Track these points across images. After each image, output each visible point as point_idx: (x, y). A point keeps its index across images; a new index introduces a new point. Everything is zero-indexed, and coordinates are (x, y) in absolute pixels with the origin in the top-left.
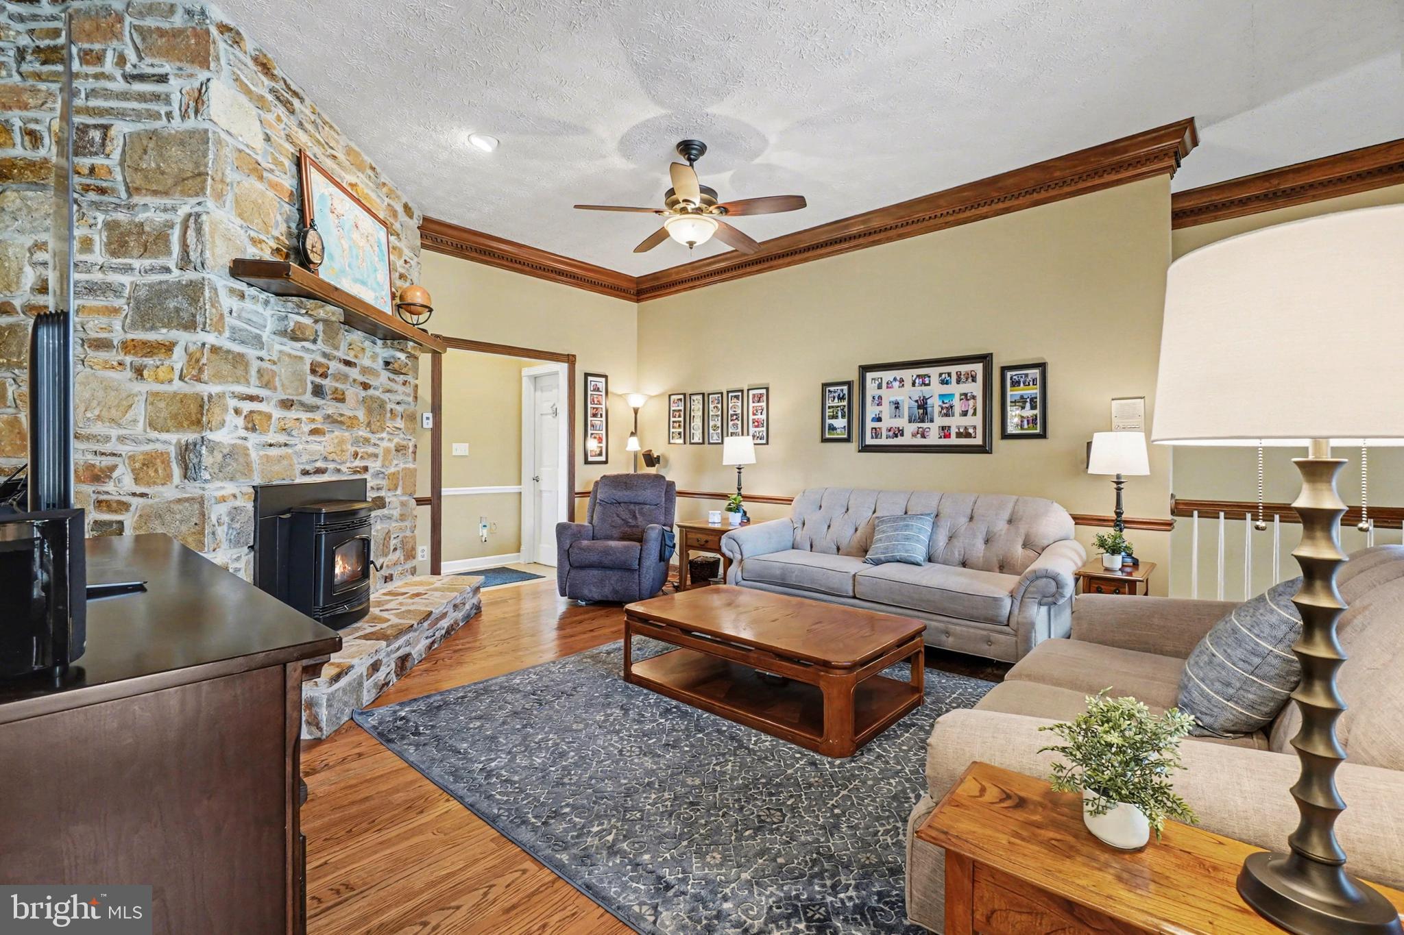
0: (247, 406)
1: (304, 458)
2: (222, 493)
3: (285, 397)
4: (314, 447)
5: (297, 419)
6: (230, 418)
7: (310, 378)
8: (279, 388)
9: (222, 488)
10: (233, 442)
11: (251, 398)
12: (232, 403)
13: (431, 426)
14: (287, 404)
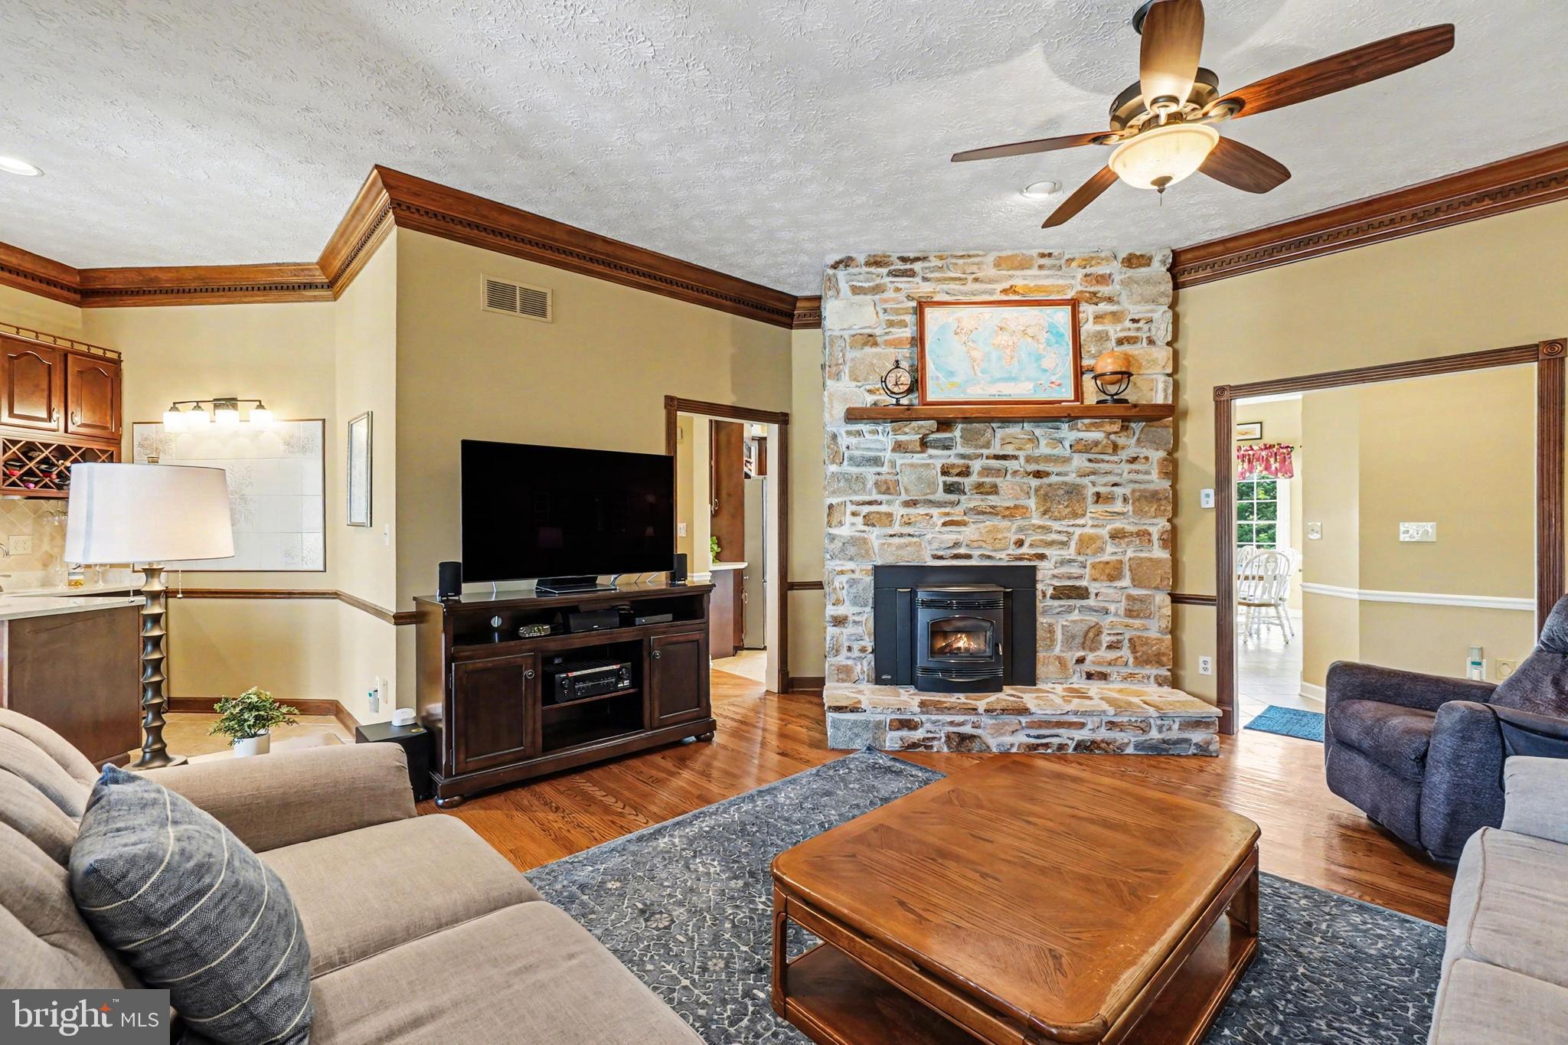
0: (866, 509)
1: (935, 545)
2: (844, 568)
3: (908, 498)
4: (946, 537)
5: (927, 515)
6: (849, 519)
7: (941, 479)
8: (903, 491)
9: (842, 565)
10: (853, 534)
11: (870, 503)
12: (850, 508)
13: (1212, 504)
14: (911, 503)
